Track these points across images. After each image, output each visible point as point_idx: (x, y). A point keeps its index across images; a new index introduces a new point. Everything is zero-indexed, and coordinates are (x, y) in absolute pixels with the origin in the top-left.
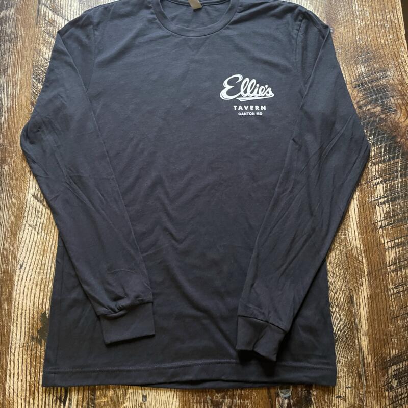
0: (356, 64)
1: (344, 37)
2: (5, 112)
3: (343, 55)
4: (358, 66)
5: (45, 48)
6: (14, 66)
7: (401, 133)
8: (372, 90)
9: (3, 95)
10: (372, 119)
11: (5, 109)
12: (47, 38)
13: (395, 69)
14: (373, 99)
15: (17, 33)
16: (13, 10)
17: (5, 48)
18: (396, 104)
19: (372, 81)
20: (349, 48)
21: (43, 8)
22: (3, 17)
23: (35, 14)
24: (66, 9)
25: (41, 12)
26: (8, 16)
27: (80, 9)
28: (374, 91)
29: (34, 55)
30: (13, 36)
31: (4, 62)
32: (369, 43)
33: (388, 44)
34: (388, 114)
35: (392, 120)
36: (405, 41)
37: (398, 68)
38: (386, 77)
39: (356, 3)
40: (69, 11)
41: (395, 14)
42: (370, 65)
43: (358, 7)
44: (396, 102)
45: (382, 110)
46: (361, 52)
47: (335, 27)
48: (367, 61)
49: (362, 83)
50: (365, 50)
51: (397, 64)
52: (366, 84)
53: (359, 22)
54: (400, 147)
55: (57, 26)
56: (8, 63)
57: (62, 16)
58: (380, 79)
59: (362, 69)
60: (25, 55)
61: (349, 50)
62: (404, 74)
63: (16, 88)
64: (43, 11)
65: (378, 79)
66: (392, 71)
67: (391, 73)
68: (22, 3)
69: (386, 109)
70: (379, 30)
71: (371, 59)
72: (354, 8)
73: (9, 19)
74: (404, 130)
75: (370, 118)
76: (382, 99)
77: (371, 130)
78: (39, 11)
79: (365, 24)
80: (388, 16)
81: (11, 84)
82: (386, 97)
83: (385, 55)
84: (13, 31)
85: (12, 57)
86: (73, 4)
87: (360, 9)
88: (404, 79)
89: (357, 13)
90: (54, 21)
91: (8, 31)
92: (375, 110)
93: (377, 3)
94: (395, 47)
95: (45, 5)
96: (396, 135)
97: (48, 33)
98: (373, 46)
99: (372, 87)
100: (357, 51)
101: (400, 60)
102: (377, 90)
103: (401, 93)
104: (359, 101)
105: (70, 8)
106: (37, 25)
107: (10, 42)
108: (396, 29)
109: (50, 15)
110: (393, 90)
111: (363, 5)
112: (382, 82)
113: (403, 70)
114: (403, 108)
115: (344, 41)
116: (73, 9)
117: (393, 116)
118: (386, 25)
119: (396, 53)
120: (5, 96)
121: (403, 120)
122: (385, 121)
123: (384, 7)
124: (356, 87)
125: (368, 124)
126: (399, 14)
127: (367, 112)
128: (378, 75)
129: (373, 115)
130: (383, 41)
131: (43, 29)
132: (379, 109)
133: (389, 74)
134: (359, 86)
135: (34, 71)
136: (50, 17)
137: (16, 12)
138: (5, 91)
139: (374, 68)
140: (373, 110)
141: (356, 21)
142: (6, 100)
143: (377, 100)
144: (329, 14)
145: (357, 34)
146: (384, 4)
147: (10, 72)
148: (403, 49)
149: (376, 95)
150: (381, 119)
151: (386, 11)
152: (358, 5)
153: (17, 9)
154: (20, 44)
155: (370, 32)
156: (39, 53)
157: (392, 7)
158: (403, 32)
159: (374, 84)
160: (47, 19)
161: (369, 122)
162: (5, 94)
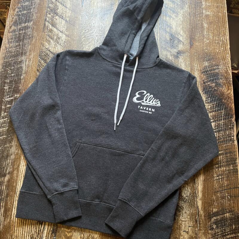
0: (204, 61)
1: (198, 47)
2: (24, 74)
3: (197, 56)
4: (205, 62)
5: (46, 43)
6: (30, 51)
7: (225, 98)
8: (211, 75)
9: (23, 65)
10: (210, 89)
11: (24, 72)
12: (48, 38)
13: (223, 65)
14: (211, 79)
15: (33, 35)
16: (32, 23)
17: (26, 41)
18: (223, 83)
19: (211, 70)
20: (201, 53)
21: (47, 23)
22: (26, 26)
23: (43, 26)
24: (59, 25)
25: (46, 25)
26: (29, 26)
27: (66, 25)
28: (212, 75)
29: (41, 46)
30: (31, 36)
31: (25, 49)
32: (211, 51)
33: (220, 52)
34: (218, 87)
35: (220, 91)
36: (230, 51)
37: (225, 65)
38: (218, 69)
39: (206, 31)
40: (60, 26)
41: (225, 38)
42: (210, 62)
43: (206, 33)
44: (223, 82)
45: (215, 85)
46: (206, 55)
47: (194, 43)
48: (209, 60)
49: (206, 71)
50: (209, 55)
51: (224, 63)
52: (208, 71)
53: (206, 41)
54: (224, 104)
55: (53, 33)
56: (27, 49)
57: (56, 28)
58: (215, 69)
59: (206, 64)
60: (36, 46)
61: (200, 54)
62: (228, 68)
63: (30, 62)
64: (47, 24)
65: (214, 69)
66: (222, 66)
67: (221, 67)
68: (36, 20)
69: (218, 85)
70: (216, 45)
71: (211, 59)
72: (204, 33)
73: (29, 27)
74: (226, 96)
75: (209, 89)
76: (216, 79)
77: (209, 95)
78: (45, 25)
79: (209, 41)
80: (221, 38)
81: (28, 60)
82: (218, 79)
83: (219, 58)
84: (31, 33)
85: (30, 46)
86: (62, 23)
87: (207, 34)
88: (228, 70)
89: (206, 36)
90: (52, 30)
91: (29, 33)
92: (212, 85)
93: (216, 32)
94: (224, 54)
95: (48, 22)
96: (222, 98)
97: (49, 36)
98: (213, 53)
99: (211, 74)
100: (204, 55)
101: (226, 61)
102: (214, 75)
103: (225, 77)
104: (204, 80)
105: (60, 24)
106: (43, 31)
107: (29, 39)
108: (225, 45)
109: (50, 27)
110: (222, 75)
111: (209, 32)
112: (216, 71)
113: (227, 66)
114: (226, 85)
115: (198, 49)
116: (62, 25)
117: (221, 88)
118: (220, 43)
119: (224, 57)
120: (25, 65)
121: (226, 91)
122: (217, 91)
123: (220, 34)
124: (203, 73)
125: (208, 92)
126: (227, 37)
127: (208, 86)
128: (214, 67)
129: (211, 87)
130: (218, 51)
131: (46, 33)
132: (214, 84)
133: (220, 67)
134: (204, 73)
135: (40, 54)
136: (50, 28)
137: (33, 24)
138: (25, 63)
139: (213, 64)
140: (211, 85)
141: (205, 40)
142: (25, 67)
143: (213, 80)
144: (191, 35)
145: (205, 46)
146: (220, 32)
147: (28, 54)
148: (228, 55)
149: (213, 77)
150: (215, 90)
151: (221, 35)
152: (206, 32)
153: (34, 22)
154: (34, 40)
155: (212, 46)
156: (43, 46)
157: (224, 34)
158: (229, 47)
159: (212, 72)
160: (49, 29)
161: (209, 91)
162: (25, 64)
